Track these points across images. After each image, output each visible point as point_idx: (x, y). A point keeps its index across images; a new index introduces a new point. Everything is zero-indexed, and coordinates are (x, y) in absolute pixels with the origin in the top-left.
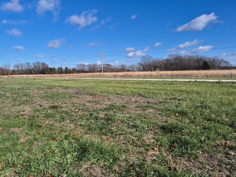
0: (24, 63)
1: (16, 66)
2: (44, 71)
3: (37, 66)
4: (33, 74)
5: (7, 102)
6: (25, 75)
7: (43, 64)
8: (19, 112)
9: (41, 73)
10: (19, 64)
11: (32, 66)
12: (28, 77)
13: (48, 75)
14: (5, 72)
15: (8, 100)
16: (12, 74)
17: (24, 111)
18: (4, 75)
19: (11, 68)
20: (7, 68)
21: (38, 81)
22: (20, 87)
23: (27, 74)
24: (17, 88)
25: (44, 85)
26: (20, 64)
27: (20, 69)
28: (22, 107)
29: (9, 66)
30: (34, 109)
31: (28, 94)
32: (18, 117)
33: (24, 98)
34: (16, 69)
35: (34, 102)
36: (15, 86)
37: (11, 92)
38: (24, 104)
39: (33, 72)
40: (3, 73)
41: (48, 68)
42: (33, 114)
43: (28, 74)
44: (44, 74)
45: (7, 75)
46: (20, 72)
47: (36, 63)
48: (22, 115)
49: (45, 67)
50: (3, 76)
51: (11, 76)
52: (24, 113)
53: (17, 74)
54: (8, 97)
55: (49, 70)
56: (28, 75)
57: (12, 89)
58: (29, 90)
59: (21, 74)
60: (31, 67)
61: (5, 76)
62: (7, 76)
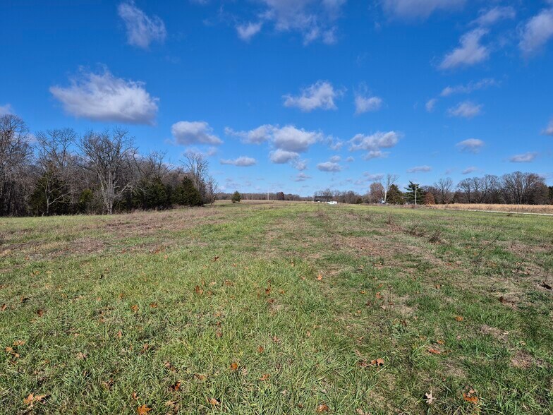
0: (481, 176)
1: (463, 185)
2: (532, 196)
3: (514, 183)
4: (503, 203)
5: (458, 262)
6: (483, 206)
7: (531, 178)
8: (492, 291)
9: (523, 202)
10: (470, 179)
11: (501, 184)
12: (491, 209)
13: (544, 206)
14: (439, 197)
15: (461, 257)
16: (453, 203)
17: (503, 291)
18: (437, 203)
19: (453, 189)
20: (445, 188)
21: (517, 219)
22: (478, 231)
23: (487, 203)
24: (473, 234)
25: (539, 232)
26: (472, 178)
27: (472, 190)
28: (495, 279)
29: (449, 183)
30: (527, 291)
31: (503, 250)
32: (490, 301)
33: (496, 259)
34: (463, 190)
35: (526, 273)
36: (467, 229)
37: (462, 241)
38: (501, 273)
39: (502, 198)
40: (436, 200)
41: (544, 187)
42: (530, 304)
43: (490, 203)
44: (531, 202)
45: (444, 203)
46: (472, 198)
47: (513, 177)
48: (501, 299)
49: (535, 185)
50: (437, 206)
51: (451, 205)
52: (505, 295)
53: (465, 203)
54: (459, 253)
55: (547, 194)
56: (488, 205)
57: (463, 236)
58: (503, 242)
59: (473, 202)
60: (499, 185)
61: (440, 206)
62: (444, 206)
